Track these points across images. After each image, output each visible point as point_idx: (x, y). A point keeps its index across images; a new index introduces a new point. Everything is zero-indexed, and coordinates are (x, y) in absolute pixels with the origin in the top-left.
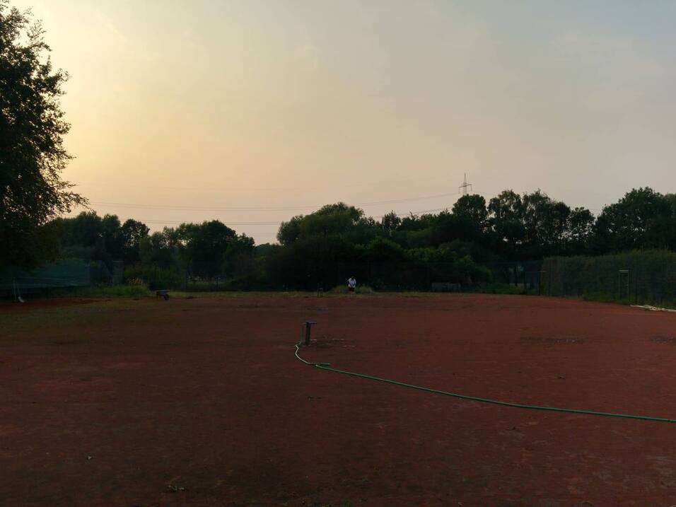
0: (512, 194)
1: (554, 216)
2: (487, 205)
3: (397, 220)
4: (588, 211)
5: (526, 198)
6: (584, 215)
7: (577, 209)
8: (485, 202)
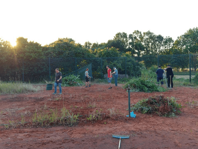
0: (138, 31)
1: (156, 41)
2: (128, 36)
3: (90, 44)
4: (171, 38)
5: (144, 33)
6: (170, 40)
7: (166, 37)
8: (127, 35)
